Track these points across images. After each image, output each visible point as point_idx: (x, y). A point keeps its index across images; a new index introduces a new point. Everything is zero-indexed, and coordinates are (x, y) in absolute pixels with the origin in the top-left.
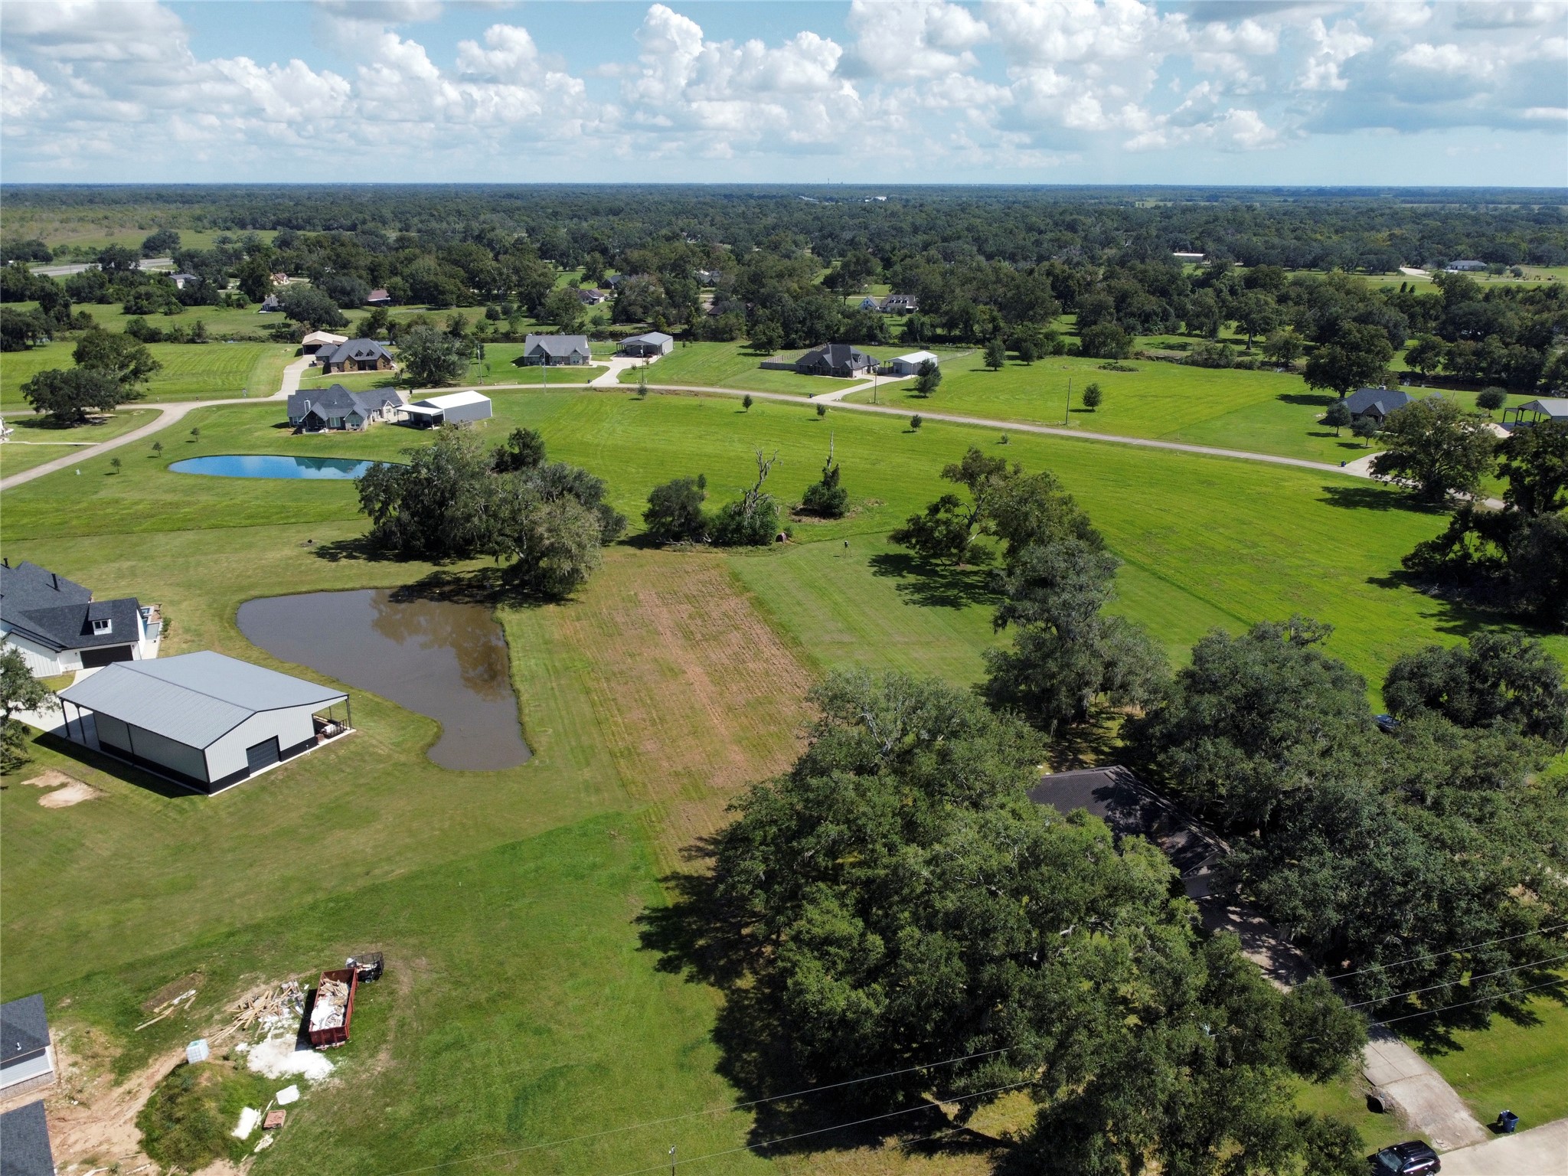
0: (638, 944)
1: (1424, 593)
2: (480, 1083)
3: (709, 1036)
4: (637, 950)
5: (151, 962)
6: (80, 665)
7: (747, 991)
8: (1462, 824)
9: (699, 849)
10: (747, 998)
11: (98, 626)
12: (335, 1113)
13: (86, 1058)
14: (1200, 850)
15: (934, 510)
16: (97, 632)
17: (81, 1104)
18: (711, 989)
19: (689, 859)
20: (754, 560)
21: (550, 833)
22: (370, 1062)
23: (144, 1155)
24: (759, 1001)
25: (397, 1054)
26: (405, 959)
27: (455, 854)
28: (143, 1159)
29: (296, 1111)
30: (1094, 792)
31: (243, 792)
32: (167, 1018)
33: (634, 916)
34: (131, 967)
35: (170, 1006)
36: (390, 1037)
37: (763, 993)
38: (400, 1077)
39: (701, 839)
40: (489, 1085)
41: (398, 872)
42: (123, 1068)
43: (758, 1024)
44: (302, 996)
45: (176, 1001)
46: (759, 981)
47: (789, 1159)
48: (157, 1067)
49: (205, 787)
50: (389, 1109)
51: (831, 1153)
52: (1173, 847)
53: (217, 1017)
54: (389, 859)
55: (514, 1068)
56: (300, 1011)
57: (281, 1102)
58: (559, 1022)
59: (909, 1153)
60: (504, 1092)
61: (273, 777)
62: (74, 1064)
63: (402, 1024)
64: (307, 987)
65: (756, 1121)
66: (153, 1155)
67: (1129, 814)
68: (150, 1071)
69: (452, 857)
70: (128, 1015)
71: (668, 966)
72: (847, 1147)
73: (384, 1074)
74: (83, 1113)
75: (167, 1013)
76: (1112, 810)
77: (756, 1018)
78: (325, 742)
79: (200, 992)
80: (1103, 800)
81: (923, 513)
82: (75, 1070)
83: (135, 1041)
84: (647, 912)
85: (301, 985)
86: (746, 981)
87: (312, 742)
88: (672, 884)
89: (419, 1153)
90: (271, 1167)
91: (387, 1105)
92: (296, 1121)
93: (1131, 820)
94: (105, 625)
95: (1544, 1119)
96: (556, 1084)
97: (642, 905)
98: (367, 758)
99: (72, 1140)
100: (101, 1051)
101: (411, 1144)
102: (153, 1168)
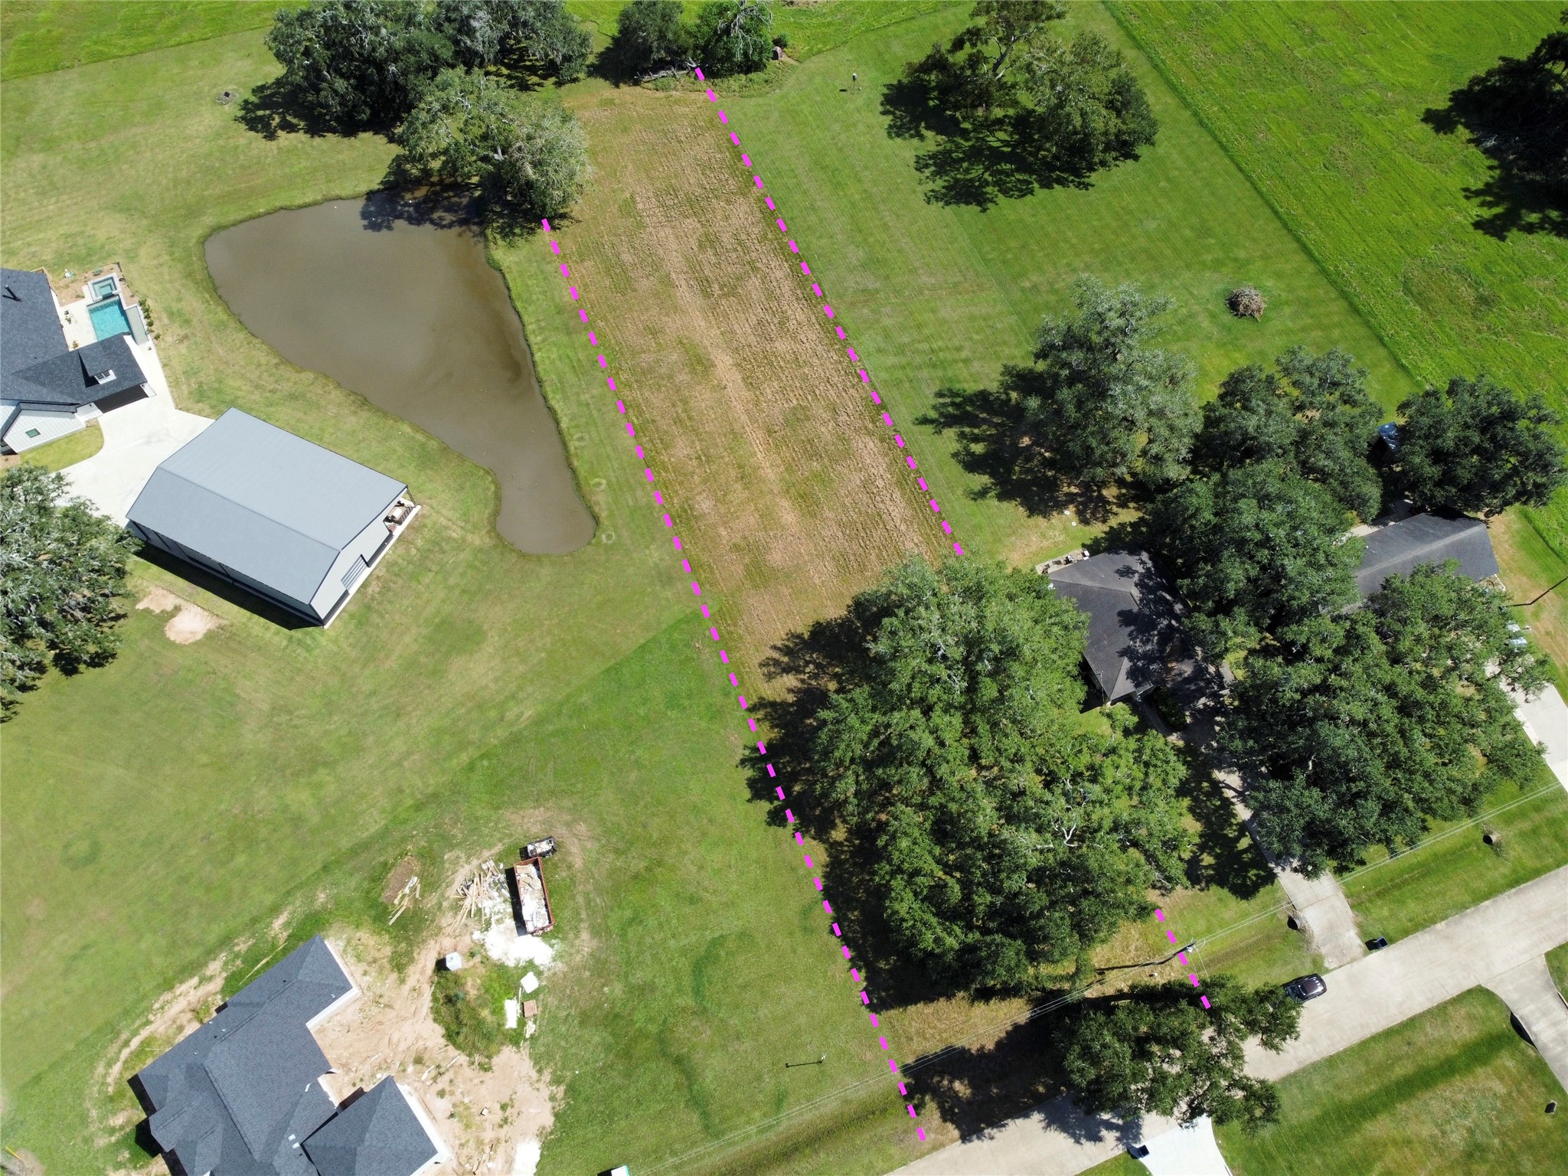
0: (747, 794)
2: (663, 957)
3: (820, 896)
4: (749, 801)
5: (365, 846)
6: (99, 412)
7: (841, 844)
9: (776, 663)
10: (843, 852)
11: (101, 378)
12: (570, 996)
13: (370, 964)
14: (1202, 684)
15: (958, 44)
16: (101, 382)
17: (386, 1006)
18: (814, 843)
19: (770, 677)
21: (642, 647)
22: (577, 942)
23: (451, 1047)
24: (853, 854)
25: (595, 932)
26: (568, 825)
27: (568, 684)
28: (452, 1051)
29: (541, 997)
30: (1120, 614)
31: (352, 616)
32: (408, 909)
33: (738, 758)
34: (354, 852)
35: (404, 896)
36: (584, 916)
37: (854, 845)
38: (603, 956)
39: (775, 647)
40: (671, 960)
41: (528, 713)
42: (400, 964)
43: (855, 880)
44: (502, 877)
45: (407, 890)
46: (849, 831)
47: (892, 1012)
48: (422, 956)
49: (317, 622)
50: (606, 989)
51: (920, 1005)
52: (1180, 674)
53: (445, 904)
54: (513, 697)
55: (684, 942)
56: (506, 893)
57: (529, 990)
58: (706, 890)
59: (973, 1001)
60: (684, 964)
61: (370, 590)
62: (365, 973)
63: (588, 902)
64: (501, 866)
65: (867, 979)
66: (458, 1047)
67: (1148, 641)
68: (420, 966)
69: (568, 690)
70: (379, 914)
71: (776, 818)
72: (932, 1000)
73: (591, 955)
74: (391, 1014)
75: (405, 902)
76: (1133, 639)
77: (851, 874)
78: (398, 531)
79: (421, 877)
80: (1127, 625)
81: (946, 46)
82: (367, 978)
83: (396, 939)
84: (747, 752)
85: (497, 863)
86: (839, 834)
87: (390, 537)
88: (760, 714)
89: (640, 1030)
90: (543, 1049)
91: (604, 985)
92: (545, 1006)
94: (107, 375)
96: (718, 956)
97: (741, 743)
98: (446, 547)
99: (395, 1039)
100: (377, 955)
101: (632, 1022)
102: (463, 1059)
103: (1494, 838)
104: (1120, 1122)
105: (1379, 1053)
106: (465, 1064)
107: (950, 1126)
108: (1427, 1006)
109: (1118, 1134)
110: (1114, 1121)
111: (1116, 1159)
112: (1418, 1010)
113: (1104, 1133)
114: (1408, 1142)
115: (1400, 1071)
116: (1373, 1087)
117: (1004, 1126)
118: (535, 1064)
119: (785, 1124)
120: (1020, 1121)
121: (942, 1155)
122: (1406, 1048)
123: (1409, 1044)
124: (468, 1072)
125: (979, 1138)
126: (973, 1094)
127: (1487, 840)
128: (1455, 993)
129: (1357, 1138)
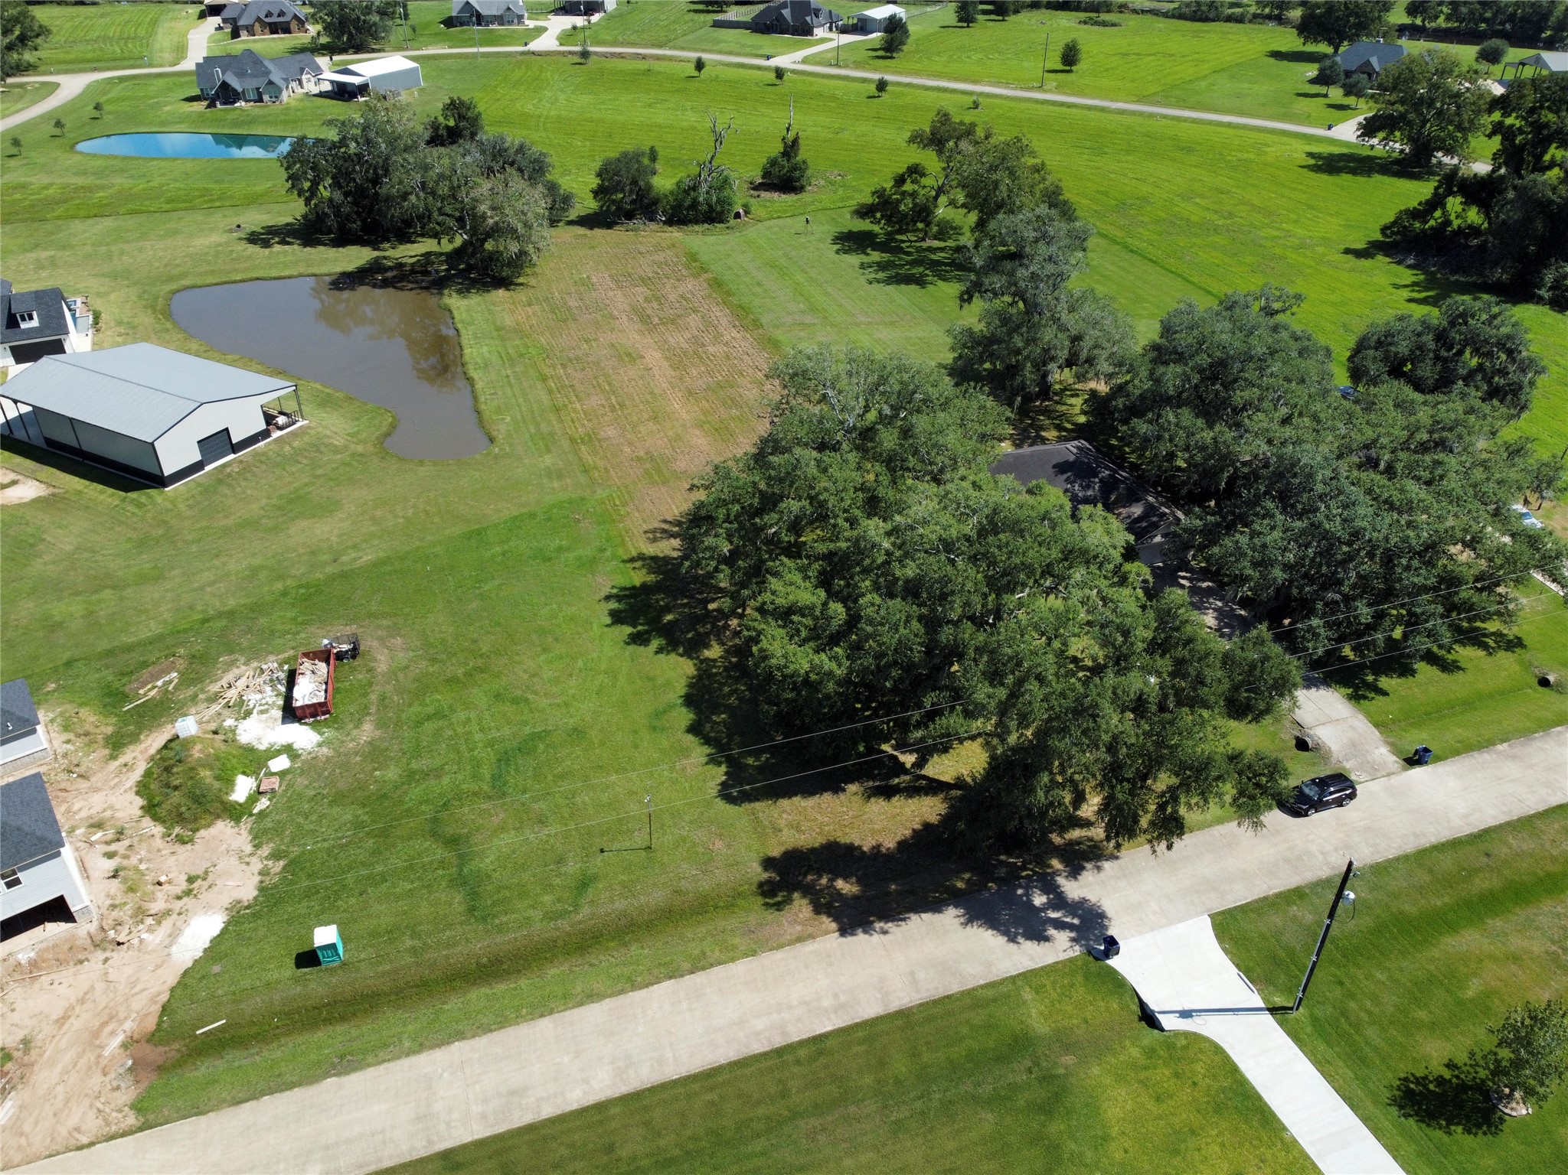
0: (608, 620)
1: (1399, 263)
2: (463, 748)
3: (680, 701)
4: (607, 626)
5: (129, 649)
6: (11, 360)
7: (714, 661)
8: (1412, 487)
9: (664, 531)
10: (715, 667)
11: (23, 319)
12: (327, 778)
13: (78, 736)
14: (1155, 519)
15: (900, 180)
16: (24, 326)
17: (80, 776)
18: (682, 659)
19: (654, 540)
20: (711, 239)
21: (516, 518)
22: (355, 732)
23: (148, 819)
24: (726, 669)
25: (380, 724)
26: (381, 639)
27: (422, 539)
28: (147, 822)
29: (289, 777)
30: (1054, 467)
31: (200, 485)
32: (153, 698)
33: (603, 595)
34: (110, 653)
35: (154, 687)
36: (373, 710)
37: (730, 662)
38: (385, 744)
39: (665, 521)
40: (472, 750)
41: (365, 558)
42: (116, 744)
43: (726, 689)
44: (282, 675)
45: (159, 683)
46: (727, 651)
47: (757, 805)
48: (149, 742)
49: (159, 481)
50: (378, 773)
51: (797, 799)
52: (1129, 517)
53: (201, 696)
54: (355, 547)
55: (495, 734)
56: (283, 689)
57: (274, 770)
58: (536, 693)
59: (869, 797)
60: (487, 755)
61: (228, 470)
62: (68, 742)
63: (383, 698)
64: (286, 667)
65: (726, 774)
66: (156, 818)
67: (1088, 487)
68: (143, 746)
69: (418, 543)
70: (113, 698)
71: (638, 639)
72: (812, 793)
73: (370, 743)
74: (83, 784)
75: (152, 694)
76: (1071, 483)
77: (724, 684)
78: (276, 434)
79: (182, 674)
80: (1063, 473)
81: (888, 185)
82: (69, 746)
83: (124, 719)
84: (615, 591)
85: (281, 665)
86: (714, 652)
87: (265, 434)
88: (639, 564)
89: (409, 810)
90: (270, 825)
91: (376, 770)
92: (289, 786)
93: (1090, 493)
94: (31, 318)
95: (1456, 753)
96: (535, 747)
97: (610, 584)
98: (323, 449)
99: (76, 808)
100: (92, 730)
101: (401, 802)
102: (158, 830)
103: (1551, 678)
104: (1076, 921)
105: (1447, 863)
106: (158, 836)
107: (824, 918)
108: (1503, 819)
109: (1073, 935)
110: (1068, 920)
111: (1070, 960)
112: (1491, 822)
113: (1052, 932)
114: (1516, 959)
115: (1483, 883)
116: (1446, 899)
117: (904, 920)
118: (254, 838)
119: (585, 911)
120: (926, 916)
121: (809, 948)
122: (1486, 860)
123: (1487, 855)
124: (158, 843)
125: (865, 932)
126: (863, 891)
127: (1544, 682)
128: (1541, 808)
129: (1435, 953)
